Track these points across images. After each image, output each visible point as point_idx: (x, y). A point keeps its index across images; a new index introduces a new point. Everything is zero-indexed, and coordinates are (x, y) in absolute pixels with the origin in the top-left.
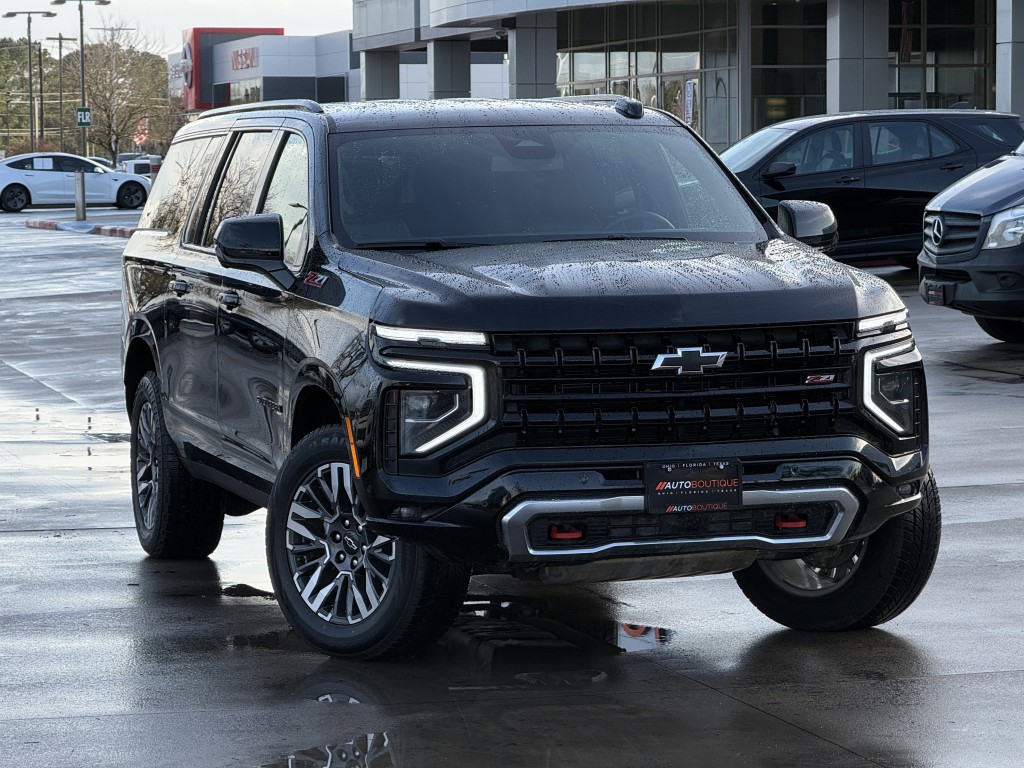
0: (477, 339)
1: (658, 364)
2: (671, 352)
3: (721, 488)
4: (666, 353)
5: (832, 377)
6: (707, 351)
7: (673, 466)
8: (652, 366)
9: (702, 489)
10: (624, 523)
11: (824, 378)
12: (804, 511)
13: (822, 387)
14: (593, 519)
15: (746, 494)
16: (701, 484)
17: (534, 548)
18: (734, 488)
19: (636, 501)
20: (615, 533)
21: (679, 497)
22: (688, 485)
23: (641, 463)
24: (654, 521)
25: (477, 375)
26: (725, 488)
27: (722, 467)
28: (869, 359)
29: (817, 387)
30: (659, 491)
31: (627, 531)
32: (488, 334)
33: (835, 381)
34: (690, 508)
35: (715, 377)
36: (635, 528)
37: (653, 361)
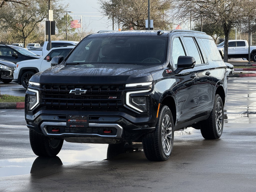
0: (38, 84)
1: (70, 92)
2: (74, 89)
3: (83, 122)
4: (73, 89)
5: (116, 97)
6: (82, 90)
7: (72, 116)
8: (69, 92)
9: (78, 122)
10: (68, 129)
11: (114, 97)
13: (113, 100)
14: (61, 127)
15: (90, 124)
16: (78, 121)
18: (86, 122)
20: (66, 131)
21: (73, 123)
22: (75, 121)
23: (66, 115)
24: (74, 129)
25: (37, 92)
26: (84, 122)
27: (83, 117)
28: (128, 94)
29: (112, 100)
30: (69, 121)
31: (68, 131)
32: (40, 83)
33: (117, 98)
34: (75, 126)
35: (83, 95)
36: (70, 130)
37: (70, 91)
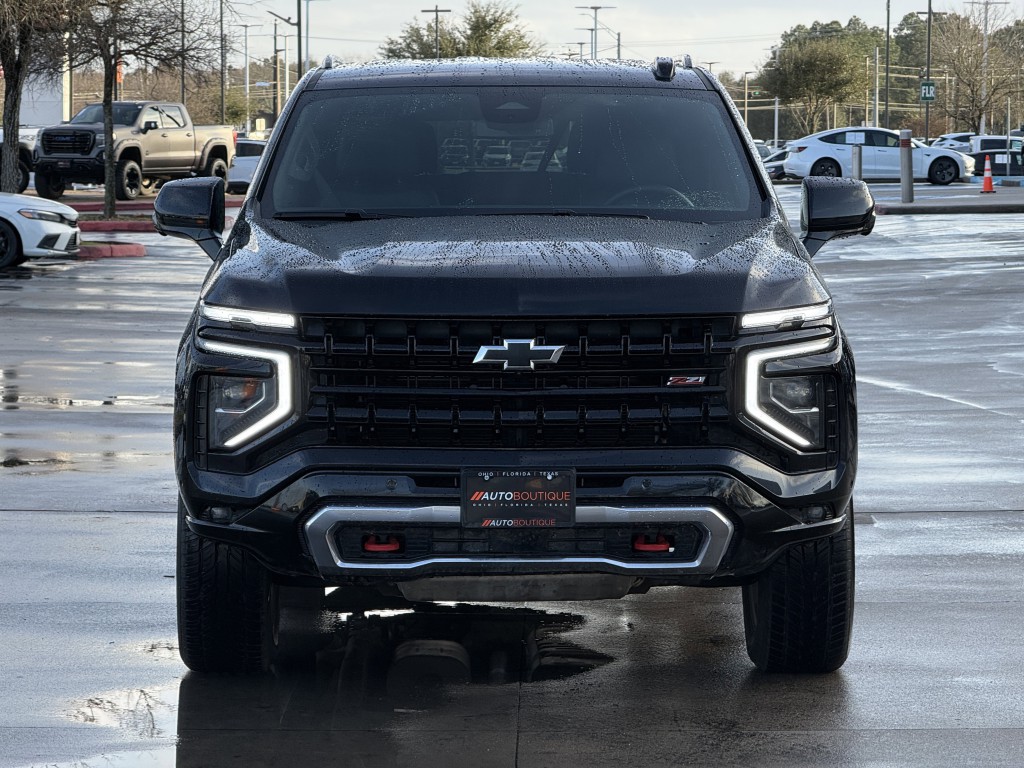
0: (285, 321)
1: (479, 358)
2: (497, 344)
3: (549, 502)
4: (491, 344)
5: (702, 379)
6: (541, 344)
7: (492, 474)
8: (473, 359)
9: (524, 502)
10: (449, 536)
11: (691, 380)
12: (670, 532)
13: (688, 390)
14: (412, 530)
15: (580, 510)
16: (525, 496)
17: (344, 560)
18: (564, 502)
19: (451, 512)
20: (439, 547)
21: (501, 509)
22: (509, 496)
23: (459, 470)
24: (483, 536)
25: (283, 361)
26: (553, 502)
27: (549, 477)
28: (754, 361)
29: (682, 390)
30: (474, 501)
31: (453, 546)
32: (297, 316)
33: (706, 382)
34: (510, 523)
35: (548, 373)
36: (461, 542)
37: (476, 353)
